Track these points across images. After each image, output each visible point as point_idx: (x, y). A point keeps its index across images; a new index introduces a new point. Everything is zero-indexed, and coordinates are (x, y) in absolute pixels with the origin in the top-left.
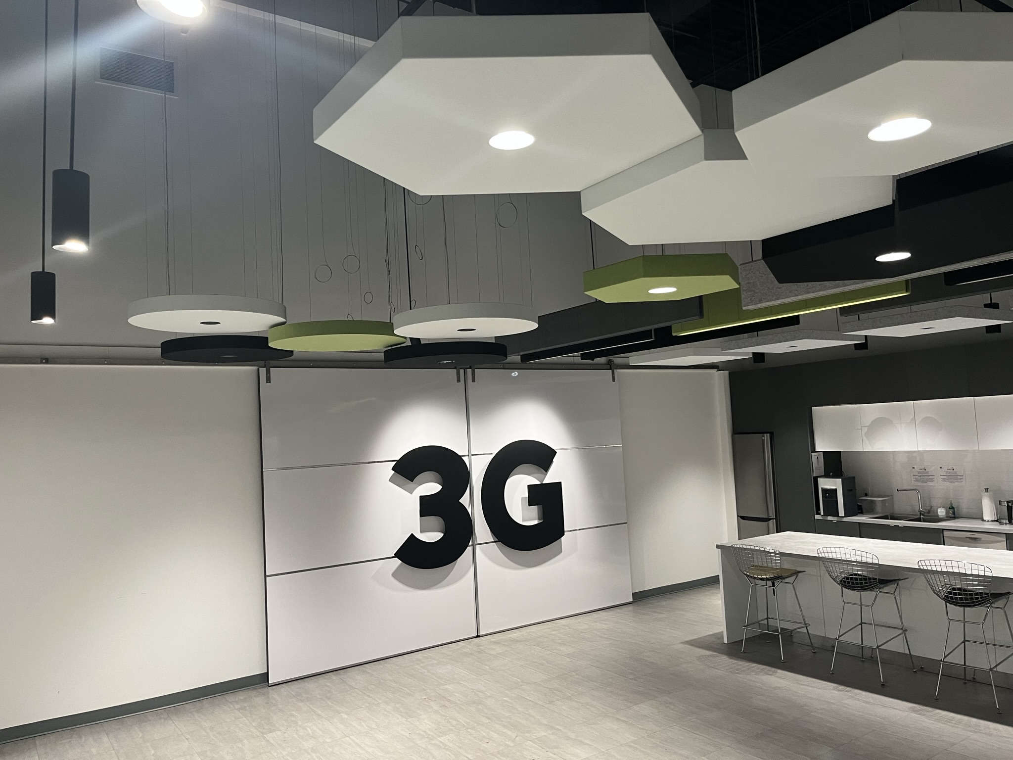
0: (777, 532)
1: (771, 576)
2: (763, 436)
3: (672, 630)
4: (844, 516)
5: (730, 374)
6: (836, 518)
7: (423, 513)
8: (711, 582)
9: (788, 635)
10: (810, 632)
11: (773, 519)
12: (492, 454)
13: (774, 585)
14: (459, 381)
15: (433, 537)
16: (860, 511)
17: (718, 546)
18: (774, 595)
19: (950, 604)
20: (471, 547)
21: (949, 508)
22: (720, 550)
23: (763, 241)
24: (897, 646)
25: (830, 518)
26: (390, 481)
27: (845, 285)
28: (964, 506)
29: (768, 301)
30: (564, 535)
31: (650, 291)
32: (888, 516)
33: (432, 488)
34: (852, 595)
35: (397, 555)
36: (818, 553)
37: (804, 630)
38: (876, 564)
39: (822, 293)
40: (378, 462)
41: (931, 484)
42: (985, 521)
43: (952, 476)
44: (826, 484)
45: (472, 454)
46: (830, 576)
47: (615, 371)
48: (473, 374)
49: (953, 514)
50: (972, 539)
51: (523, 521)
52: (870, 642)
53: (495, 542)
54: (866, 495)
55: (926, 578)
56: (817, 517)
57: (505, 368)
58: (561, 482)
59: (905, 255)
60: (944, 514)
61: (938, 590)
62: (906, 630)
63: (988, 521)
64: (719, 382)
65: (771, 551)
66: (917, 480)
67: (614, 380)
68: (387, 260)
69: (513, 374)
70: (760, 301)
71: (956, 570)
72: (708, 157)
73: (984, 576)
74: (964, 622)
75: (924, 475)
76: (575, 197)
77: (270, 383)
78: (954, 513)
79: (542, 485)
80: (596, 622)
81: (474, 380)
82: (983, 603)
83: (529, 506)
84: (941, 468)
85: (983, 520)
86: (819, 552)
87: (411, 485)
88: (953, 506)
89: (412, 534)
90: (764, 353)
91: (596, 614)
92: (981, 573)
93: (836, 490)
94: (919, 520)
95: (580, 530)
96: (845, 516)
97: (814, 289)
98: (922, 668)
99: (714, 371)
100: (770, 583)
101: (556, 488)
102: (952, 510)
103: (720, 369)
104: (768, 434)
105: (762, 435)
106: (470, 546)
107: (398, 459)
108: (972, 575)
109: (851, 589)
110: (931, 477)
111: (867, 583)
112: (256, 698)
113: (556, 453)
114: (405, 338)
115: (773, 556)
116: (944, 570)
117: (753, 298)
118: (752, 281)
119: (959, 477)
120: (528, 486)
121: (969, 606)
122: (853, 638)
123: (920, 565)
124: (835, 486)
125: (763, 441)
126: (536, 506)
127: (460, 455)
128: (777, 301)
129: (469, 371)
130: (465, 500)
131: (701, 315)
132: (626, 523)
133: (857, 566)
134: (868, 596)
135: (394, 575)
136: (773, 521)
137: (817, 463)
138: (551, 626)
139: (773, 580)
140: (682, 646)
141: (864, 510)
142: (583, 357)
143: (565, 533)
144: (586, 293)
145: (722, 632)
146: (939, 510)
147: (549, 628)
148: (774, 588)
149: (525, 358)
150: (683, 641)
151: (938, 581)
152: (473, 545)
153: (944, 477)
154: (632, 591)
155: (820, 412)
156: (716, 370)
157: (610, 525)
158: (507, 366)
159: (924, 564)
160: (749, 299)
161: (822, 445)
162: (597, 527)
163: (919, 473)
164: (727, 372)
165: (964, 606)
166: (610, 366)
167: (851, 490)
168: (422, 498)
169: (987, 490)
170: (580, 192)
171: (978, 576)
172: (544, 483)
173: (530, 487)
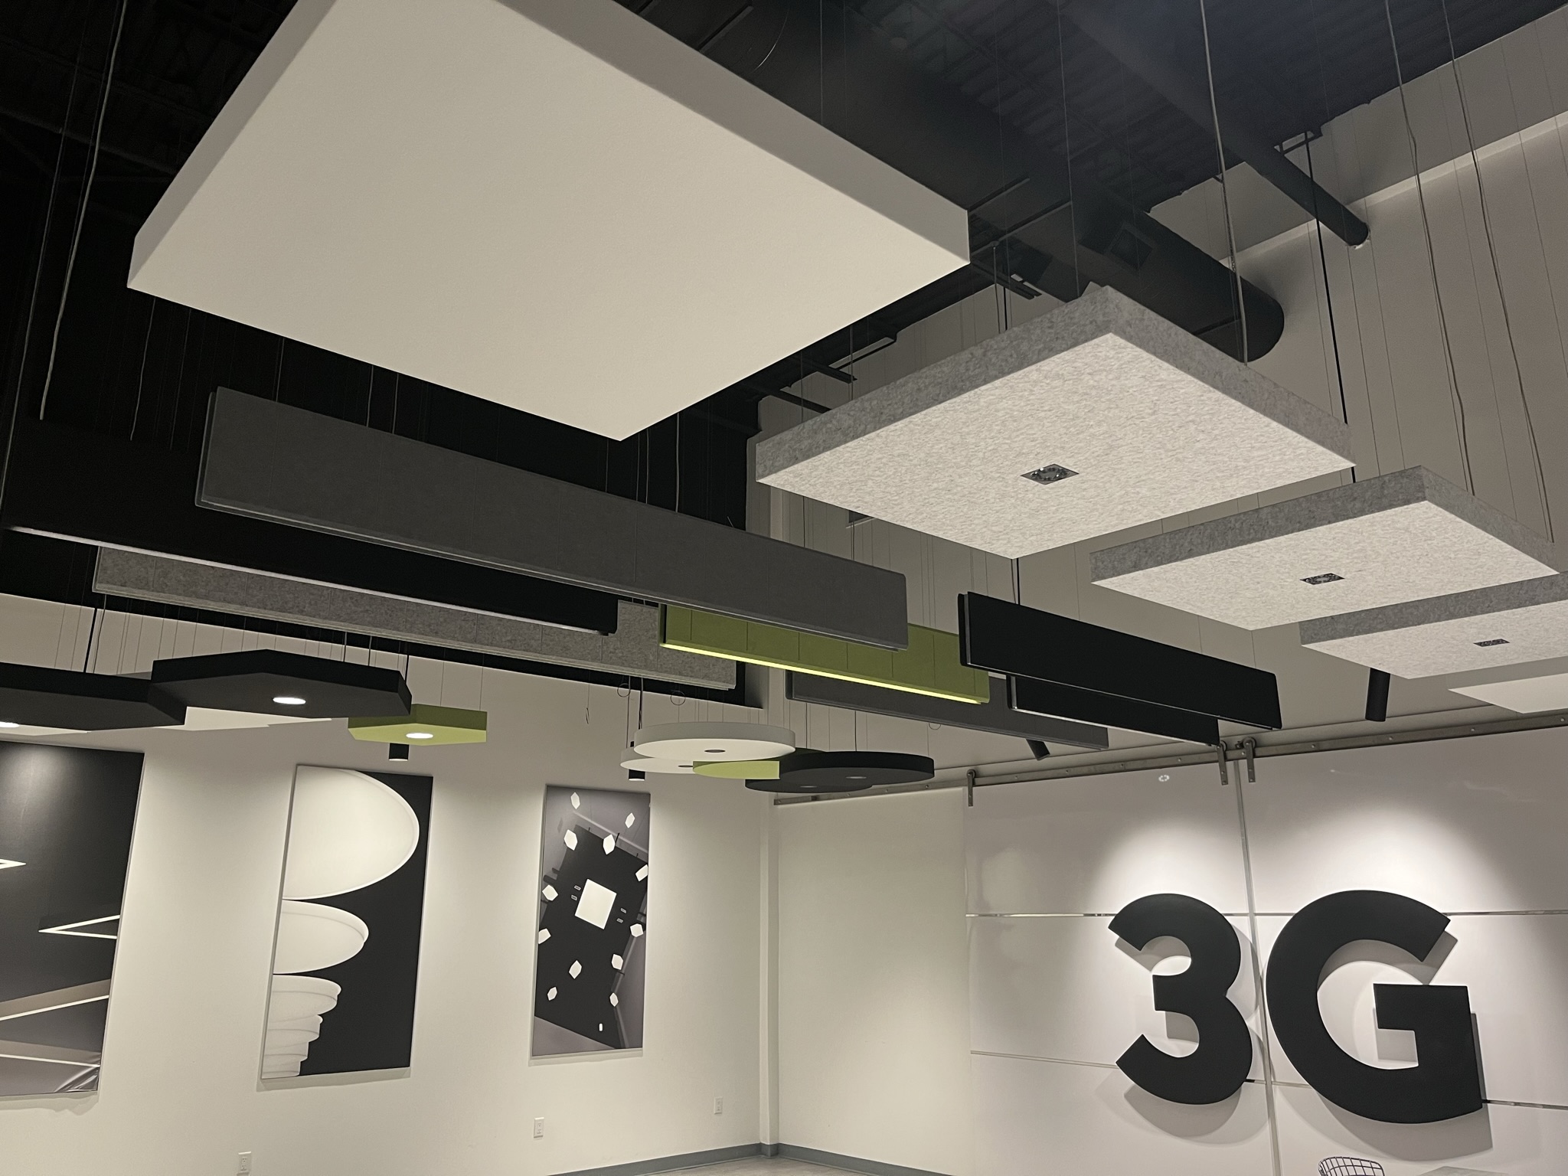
7: (1162, 1006)
14: (1225, 781)
26: (1116, 945)
33: (1177, 964)
35: (1121, 1065)
45: (1257, 912)
48: (1251, 767)
51: (1381, 1057)
53: (1311, 1088)
81: (1252, 777)
89: (1143, 1036)
107: (1117, 913)
113: (1449, 920)
129: (1243, 763)
130: (1233, 995)
135: (1127, 1097)
143: (1488, 1105)
152: (1265, 1082)
172: (1432, 983)
173: (1379, 989)
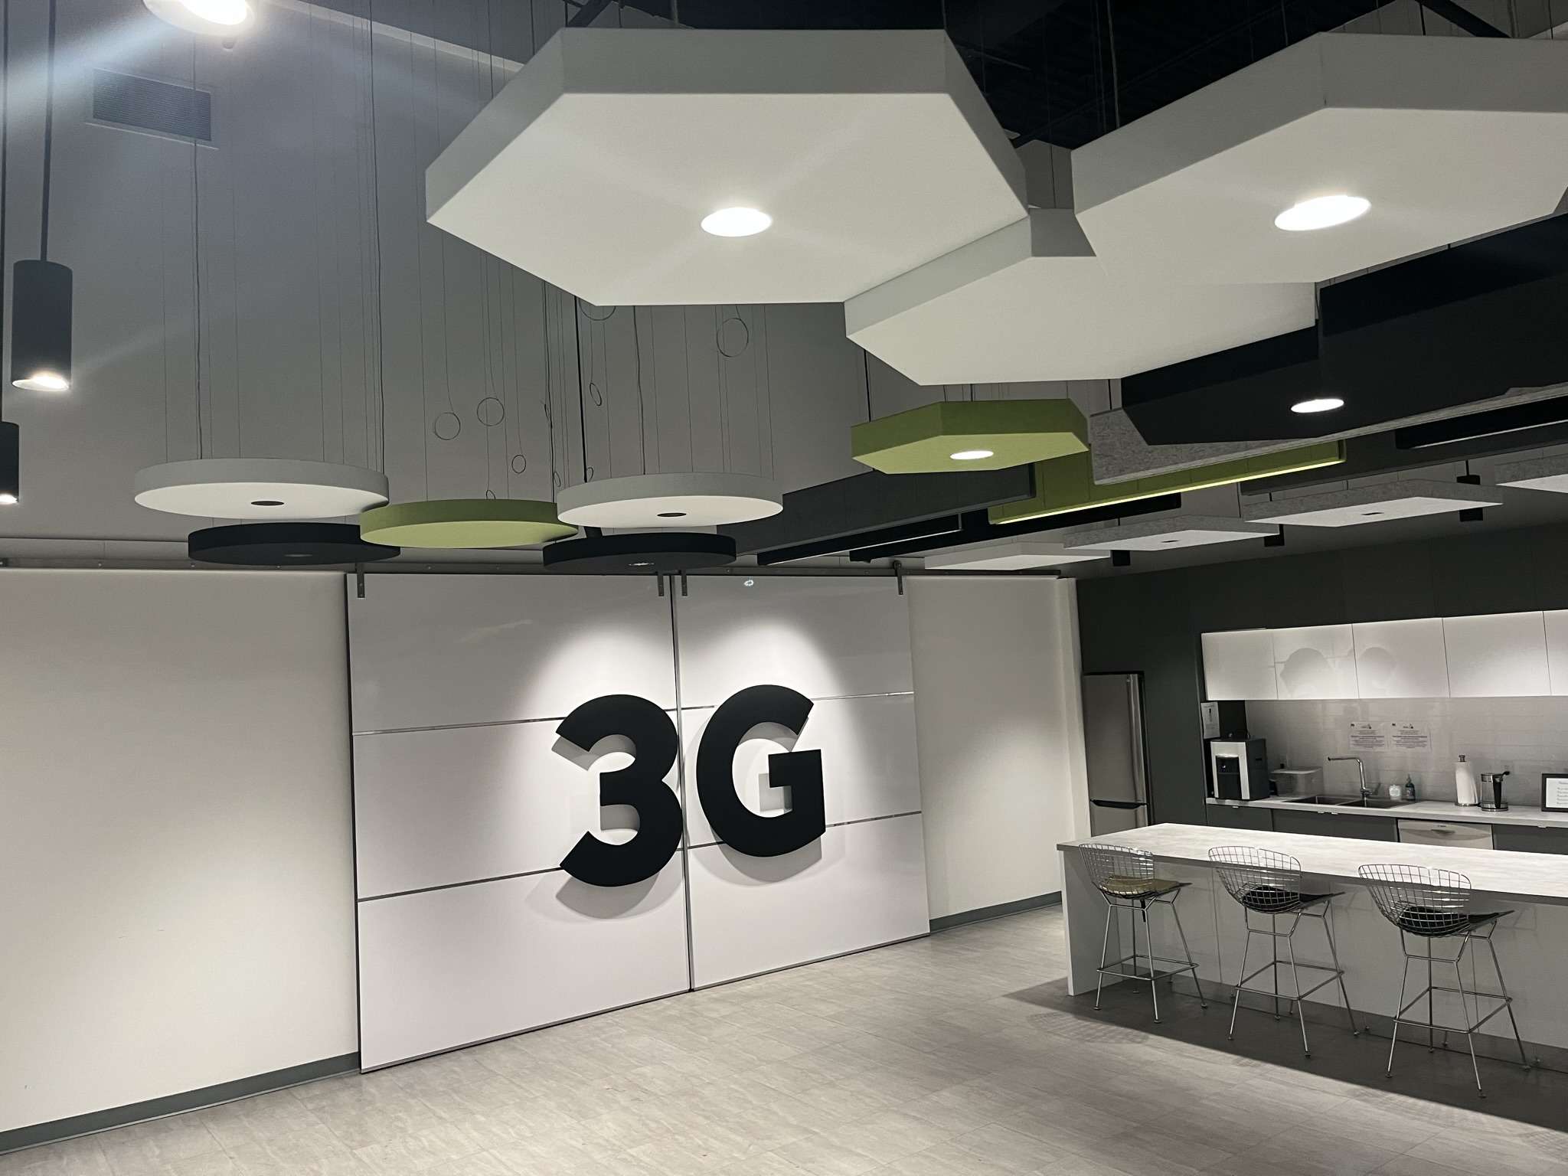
0: (1149, 825)
1: (1140, 892)
2: (1128, 678)
3: (990, 975)
4: (1249, 798)
5: (1077, 582)
6: (1237, 801)
7: (604, 802)
8: (1050, 901)
9: (1165, 982)
10: (1198, 977)
11: (1144, 804)
12: (713, 707)
13: (1143, 906)
14: (661, 593)
15: (621, 836)
16: (1273, 791)
17: (1060, 847)
18: (1145, 921)
19: (1407, 931)
20: (680, 852)
21: (1407, 786)
22: (1062, 852)
23: (1123, 380)
24: (1329, 996)
25: (1228, 802)
26: (553, 749)
27: (1247, 448)
28: (1429, 782)
29: (1133, 472)
30: (824, 831)
31: (955, 456)
32: (1315, 798)
33: (619, 760)
34: (1261, 919)
35: (565, 865)
36: (1210, 856)
37: (1190, 973)
38: (1296, 872)
39: (1213, 460)
40: (535, 720)
41: (1378, 749)
42: (1460, 805)
43: (1411, 737)
44: (1223, 750)
45: (682, 707)
46: (1228, 890)
47: (903, 578)
48: (684, 582)
49: (1413, 795)
50: (1441, 833)
51: (762, 810)
52: (1288, 991)
53: (718, 843)
54: (1282, 767)
55: (1370, 891)
56: (1209, 801)
57: (733, 573)
58: (820, 750)
59: (1335, 403)
60: (1399, 795)
61: (1389, 911)
62: (1343, 972)
63: (1465, 805)
64: (1061, 595)
65: (1139, 854)
66: (1357, 743)
67: (901, 592)
68: (548, 406)
69: (746, 584)
70: (1121, 472)
71: (1416, 881)
72: (1036, 253)
73: (1459, 890)
74: (1430, 958)
75: (1368, 736)
76: (835, 311)
77: (364, 597)
78: (1413, 793)
79: (791, 753)
80: (873, 965)
81: (685, 593)
82: (1457, 930)
83: (771, 787)
84: (1394, 725)
85: (1457, 804)
86: (1211, 854)
87: (586, 755)
88: (1412, 782)
89: (588, 832)
90: (1128, 551)
91: (874, 952)
92: (1454, 885)
93: (1238, 758)
94: (1361, 804)
95: (849, 823)
96: (1252, 799)
97: (1201, 454)
98: (1367, 1030)
99: (1053, 578)
100: (1138, 903)
101: (812, 760)
102: (1410, 789)
103: (1062, 575)
104: (1136, 675)
105: (1125, 676)
106: (680, 850)
107: (566, 716)
108: (1440, 888)
109: (1259, 910)
110: (1378, 739)
111: (1282, 900)
112: (342, 1093)
113: (813, 705)
114: (576, 527)
115: (1143, 861)
116: (1399, 879)
117: (1111, 467)
118: (1107, 441)
119: (1421, 739)
120: (770, 756)
121: (1436, 935)
122: (1263, 984)
123: (1362, 872)
124: (1237, 753)
125: (1128, 684)
126: (782, 788)
127: (663, 708)
128: (1147, 471)
129: (678, 579)
130: (670, 779)
131: (1032, 492)
132: (920, 812)
133: (1268, 875)
134: (1285, 920)
135: (561, 896)
136: (1144, 809)
137: (1210, 718)
138: (803, 973)
139: (1143, 898)
140: (1006, 1000)
141: (1279, 789)
142: (854, 556)
143: (827, 829)
144: (855, 458)
145: (1066, 979)
146: (1391, 789)
147: (800, 976)
148: (1145, 910)
149: (764, 559)
150: (1007, 993)
151: (1390, 898)
152: (683, 849)
153: (1399, 739)
154: (930, 916)
155: (1214, 641)
156: (1057, 576)
157: (896, 816)
158: (736, 570)
159: (1367, 871)
160: (1104, 468)
161: (1217, 691)
162: (876, 819)
163: (1361, 732)
164: (1073, 580)
165: (1429, 935)
166: (896, 571)
167: (1260, 759)
168: (604, 777)
169: (1463, 759)
170: (842, 304)
171: (1450, 889)
172: (793, 751)
173: (773, 758)
